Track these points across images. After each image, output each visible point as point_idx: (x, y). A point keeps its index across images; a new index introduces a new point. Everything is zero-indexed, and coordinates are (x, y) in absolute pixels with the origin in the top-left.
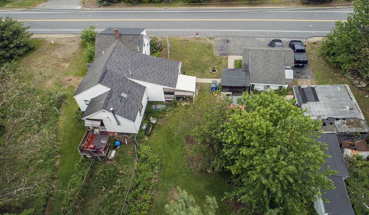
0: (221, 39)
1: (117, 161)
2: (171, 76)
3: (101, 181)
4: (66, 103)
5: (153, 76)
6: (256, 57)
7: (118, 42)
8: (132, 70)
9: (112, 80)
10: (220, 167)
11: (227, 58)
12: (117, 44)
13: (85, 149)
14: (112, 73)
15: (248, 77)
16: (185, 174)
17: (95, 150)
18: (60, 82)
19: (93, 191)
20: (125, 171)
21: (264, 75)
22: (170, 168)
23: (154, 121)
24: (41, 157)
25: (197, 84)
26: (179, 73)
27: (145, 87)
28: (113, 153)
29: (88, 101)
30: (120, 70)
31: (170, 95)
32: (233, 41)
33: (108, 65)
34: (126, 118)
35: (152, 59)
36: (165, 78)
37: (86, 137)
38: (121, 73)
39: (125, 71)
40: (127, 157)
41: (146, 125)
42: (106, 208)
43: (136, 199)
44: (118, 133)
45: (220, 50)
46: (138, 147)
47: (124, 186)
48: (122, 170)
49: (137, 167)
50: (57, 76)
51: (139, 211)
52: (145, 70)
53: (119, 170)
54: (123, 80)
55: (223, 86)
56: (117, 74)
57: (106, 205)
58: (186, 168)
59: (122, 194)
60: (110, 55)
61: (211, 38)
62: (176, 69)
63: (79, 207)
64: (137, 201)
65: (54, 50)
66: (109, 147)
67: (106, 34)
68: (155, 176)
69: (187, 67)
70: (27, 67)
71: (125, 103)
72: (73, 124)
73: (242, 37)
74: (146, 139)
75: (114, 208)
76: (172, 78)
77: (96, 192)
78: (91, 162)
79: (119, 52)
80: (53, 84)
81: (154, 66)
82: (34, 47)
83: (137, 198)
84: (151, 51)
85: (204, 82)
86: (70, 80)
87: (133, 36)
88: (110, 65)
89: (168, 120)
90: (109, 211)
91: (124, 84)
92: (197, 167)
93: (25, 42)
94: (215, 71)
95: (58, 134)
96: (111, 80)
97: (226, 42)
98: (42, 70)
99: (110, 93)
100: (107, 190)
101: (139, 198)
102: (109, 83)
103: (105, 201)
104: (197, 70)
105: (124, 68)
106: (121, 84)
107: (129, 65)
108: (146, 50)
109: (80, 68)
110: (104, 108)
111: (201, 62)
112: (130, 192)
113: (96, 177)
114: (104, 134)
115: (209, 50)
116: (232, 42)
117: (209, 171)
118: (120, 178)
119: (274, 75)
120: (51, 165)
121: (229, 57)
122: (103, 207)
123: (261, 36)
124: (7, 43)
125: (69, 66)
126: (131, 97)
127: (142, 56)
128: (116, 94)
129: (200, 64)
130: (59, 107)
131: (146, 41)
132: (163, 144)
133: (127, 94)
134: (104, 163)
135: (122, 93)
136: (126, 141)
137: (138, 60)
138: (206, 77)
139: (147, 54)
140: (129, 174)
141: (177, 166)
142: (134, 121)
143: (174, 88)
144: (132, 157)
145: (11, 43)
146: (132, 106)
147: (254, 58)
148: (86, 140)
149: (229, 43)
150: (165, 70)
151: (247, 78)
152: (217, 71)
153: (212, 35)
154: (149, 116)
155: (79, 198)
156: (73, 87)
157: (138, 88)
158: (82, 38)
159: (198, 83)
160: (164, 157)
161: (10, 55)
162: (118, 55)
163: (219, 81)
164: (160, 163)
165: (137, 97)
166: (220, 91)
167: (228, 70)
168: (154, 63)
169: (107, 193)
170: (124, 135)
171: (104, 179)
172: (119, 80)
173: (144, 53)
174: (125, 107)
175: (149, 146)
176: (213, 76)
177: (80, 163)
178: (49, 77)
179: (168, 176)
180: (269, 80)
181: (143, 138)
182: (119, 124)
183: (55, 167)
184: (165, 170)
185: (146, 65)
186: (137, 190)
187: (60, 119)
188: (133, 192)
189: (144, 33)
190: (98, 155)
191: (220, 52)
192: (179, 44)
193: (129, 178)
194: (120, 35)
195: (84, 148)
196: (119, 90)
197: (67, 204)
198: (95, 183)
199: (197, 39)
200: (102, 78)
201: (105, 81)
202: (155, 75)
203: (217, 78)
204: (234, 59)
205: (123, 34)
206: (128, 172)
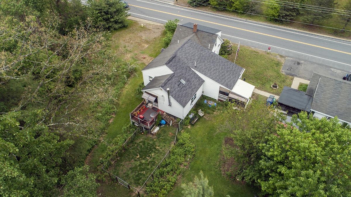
0: (292, 60)
1: (157, 137)
2: (231, 78)
3: (139, 149)
4: (135, 76)
5: (214, 74)
6: (326, 85)
7: (194, 36)
8: (198, 62)
9: (178, 66)
10: (251, 179)
11: (292, 79)
12: (192, 37)
13: (135, 117)
14: (179, 59)
15: (310, 102)
16: (213, 173)
17: (143, 121)
18: (136, 57)
19: (130, 155)
20: (161, 148)
21: (329, 105)
22: (201, 161)
23: (201, 114)
24: (101, 112)
25: (253, 94)
26: (240, 78)
27: (204, 81)
28: (157, 129)
29: (152, 78)
30: (187, 59)
31: (225, 96)
32: (305, 64)
33: (179, 52)
34: (178, 102)
35: (218, 59)
36: (225, 78)
37: (139, 107)
38: (187, 62)
39: (191, 61)
40: (168, 137)
41: (193, 115)
42: (134, 173)
43: (161, 176)
44: (167, 113)
45: (288, 69)
46: (179, 132)
47: (155, 161)
48: (158, 146)
49: (172, 148)
50: (136, 52)
51: (160, 188)
52: (209, 66)
53: (156, 145)
54: (186, 68)
55: (279, 103)
56: (183, 62)
57: (135, 171)
58: (216, 167)
59: (152, 167)
60: (183, 44)
61: (281, 56)
62: (238, 73)
63: (114, 163)
64: (162, 179)
65: (141, 32)
66: (155, 123)
67: (186, 27)
68: (185, 163)
69: (250, 75)
70: (117, 39)
71: (182, 88)
72: (134, 94)
73: (315, 63)
74: (189, 127)
75: (141, 176)
76: (231, 80)
77: (131, 157)
78: (136, 130)
79: (191, 44)
80: (131, 57)
81: (218, 65)
82: (127, 26)
83: (163, 176)
84: (220, 52)
85: (261, 94)
86: (144, 58)
87: (208, 34)
88: (180, 53)
89: (215, 117)
90: (135, 177)
91: (186, 72)
92: (228, 170)
93: (122, 20)
94: (276, 87)
95: (120, 98)
96: (176, 65)
97: (296, 64)
98: (127, 44)
99: (172, 76)
100: (141, 159)
101: (165, 177)
102: (174, 67)
103: (136, 167)
104: (258, 81)
105: (191, 59)
106: (184, 71)
107: (197, 57)
108: (216, 49)
109: (156, 51)
110: (162, 87)
111: (264, 75)
112: (159, 168)
113: (136, 143)
114: (155, 109)
115: (277, 66)
116: (302, 65)
117: (238, 180)
118: (155, 153)
119: (341, 109)
120: (106, 120)
121: (295, 78)
122: (132, 172)
123: (337, 67)
124: (109, 17)
125: (148, 47)
126: (188, 86)
127: (210, 53)
128: (176, 78)
129: (263, 76)
130: (128, 77)
131: (219, 42)
132: (203, 137)
133: (185, 81)
134: (147, 134)
135: (182, 79)
136: (171, 123)
137: (205, 55)
138: (265, 91)
139: (216, 53)
140: (164, 153)
141: (208, 162)
142: (184, 107)
143: (230, 90)
144: (171, 139)
145: (112, 18)
146: (186, 94)
147: (323, 86)
148: (139, 110)
149: (300, 66)
150: (227, 71)
151: (308, 103)
152: (277, 88)
153: (283, 54)
154: (199, 108)
155: (116, 155)
156: (144, 64)
157: (198, 80)
158: (166, 27)
159: (255, 93)
160: (199, 149)
161: (109, 27)
162: (190, 46)
163: (277, 97)
164: (193, 153)
165: (193, 87)
166: (275, 107)
167: (291, 90)
168: (219, 62)
169: (139, 161)
170: (171, 117)
171: (141, 148)
172: (183, 67)
173: (213, 51)
174: (180, 92)
175: (189, 134)
176: (272, 91)
177: (127, 127)
178: (130, 51)
179: (197, 168)
180: (333, 112)
181: (187, 125)
182: (170, 105)
183: (108, 123)
184: (196, 161)
185: (211, 61)
186: (165, 169)
187: (126, 86)
188: (161, 169)
189: (219, 34)
190: (143, 126)
191: (287, 72)
192: (248, 53)
193: (163, 156)
194: (198, 30)
195: (135, 115)
196: (180, 75)
197: (106, 156)
198: (133, 149)
199: (268, 53)
200: (170, 61)
201: (171, 64)
202: (216, 73)
203: (276, 94)
204: (300, 82)
205: (200, 30)
206: (163, 150)
